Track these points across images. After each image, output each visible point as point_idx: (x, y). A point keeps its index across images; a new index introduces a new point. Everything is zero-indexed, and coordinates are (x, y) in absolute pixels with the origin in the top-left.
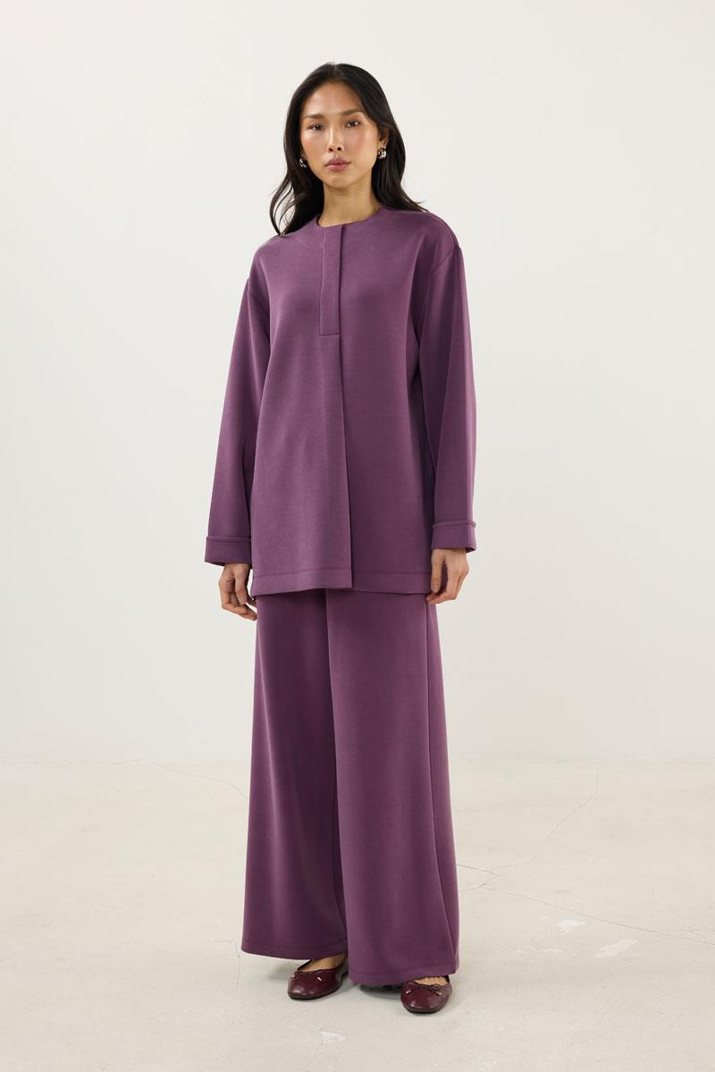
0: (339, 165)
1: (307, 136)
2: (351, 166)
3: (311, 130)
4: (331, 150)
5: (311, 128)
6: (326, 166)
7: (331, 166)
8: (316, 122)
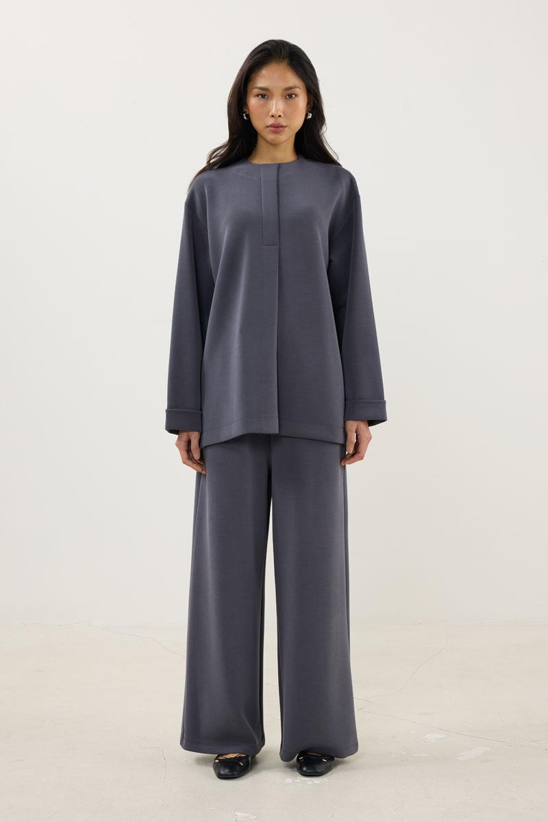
0: (277, 128)
1: (253, 102)
2: (287, 128)
3: (257, 98)
4: (273, 116)
5: (258, 95)
6: (268, 127)
7: (272, 128)
8: (262, 92)
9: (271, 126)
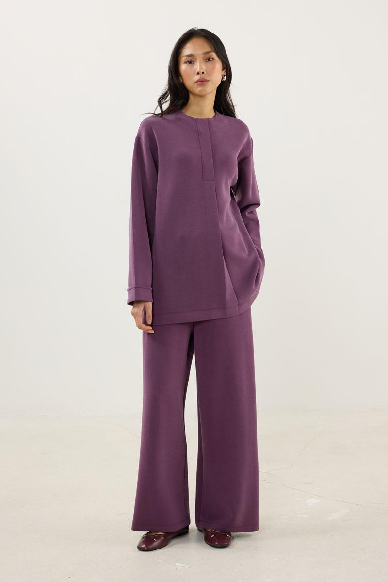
2: (210, 82)
4: (198, 74)
6: (195, 82)
7: (199, 83)
8: (189, 59)
9: (198, 81)
